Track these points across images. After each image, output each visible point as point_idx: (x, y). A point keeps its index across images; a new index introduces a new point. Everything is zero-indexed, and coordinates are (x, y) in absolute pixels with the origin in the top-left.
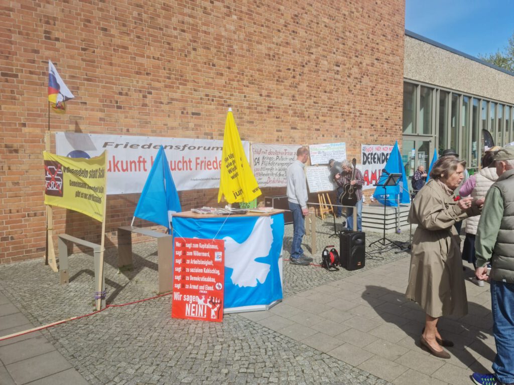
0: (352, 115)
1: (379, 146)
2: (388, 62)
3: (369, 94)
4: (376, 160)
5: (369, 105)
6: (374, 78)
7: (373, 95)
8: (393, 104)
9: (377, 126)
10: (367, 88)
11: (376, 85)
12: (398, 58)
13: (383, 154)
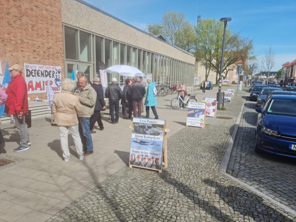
0: (13, 42)
1: (42, 65)
2: (47, 10)
3: (30, 29)
4: (40, 74)
5: (30, 36)
6: (34, 19)
7: (34, 30)
8: (54, 39)
9: (39, 52)
10: (28, 25)
11: (36, 24)
12: (56, 9)
13: (46, 71)
